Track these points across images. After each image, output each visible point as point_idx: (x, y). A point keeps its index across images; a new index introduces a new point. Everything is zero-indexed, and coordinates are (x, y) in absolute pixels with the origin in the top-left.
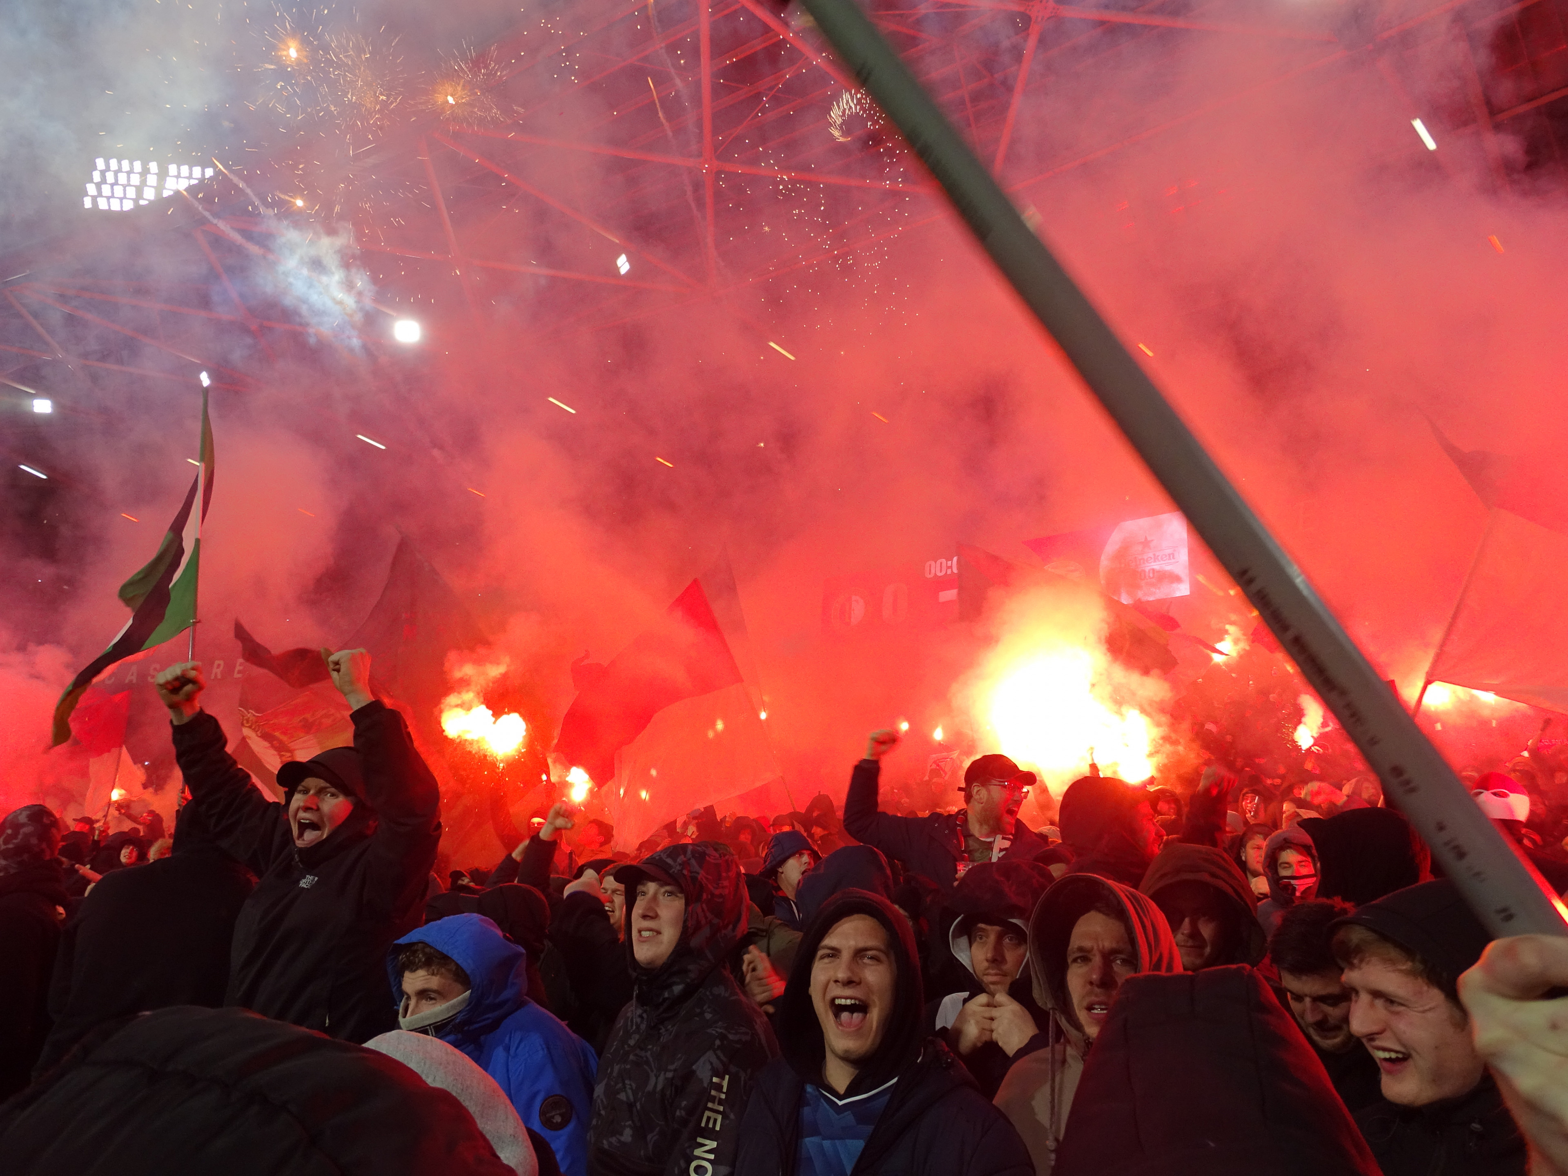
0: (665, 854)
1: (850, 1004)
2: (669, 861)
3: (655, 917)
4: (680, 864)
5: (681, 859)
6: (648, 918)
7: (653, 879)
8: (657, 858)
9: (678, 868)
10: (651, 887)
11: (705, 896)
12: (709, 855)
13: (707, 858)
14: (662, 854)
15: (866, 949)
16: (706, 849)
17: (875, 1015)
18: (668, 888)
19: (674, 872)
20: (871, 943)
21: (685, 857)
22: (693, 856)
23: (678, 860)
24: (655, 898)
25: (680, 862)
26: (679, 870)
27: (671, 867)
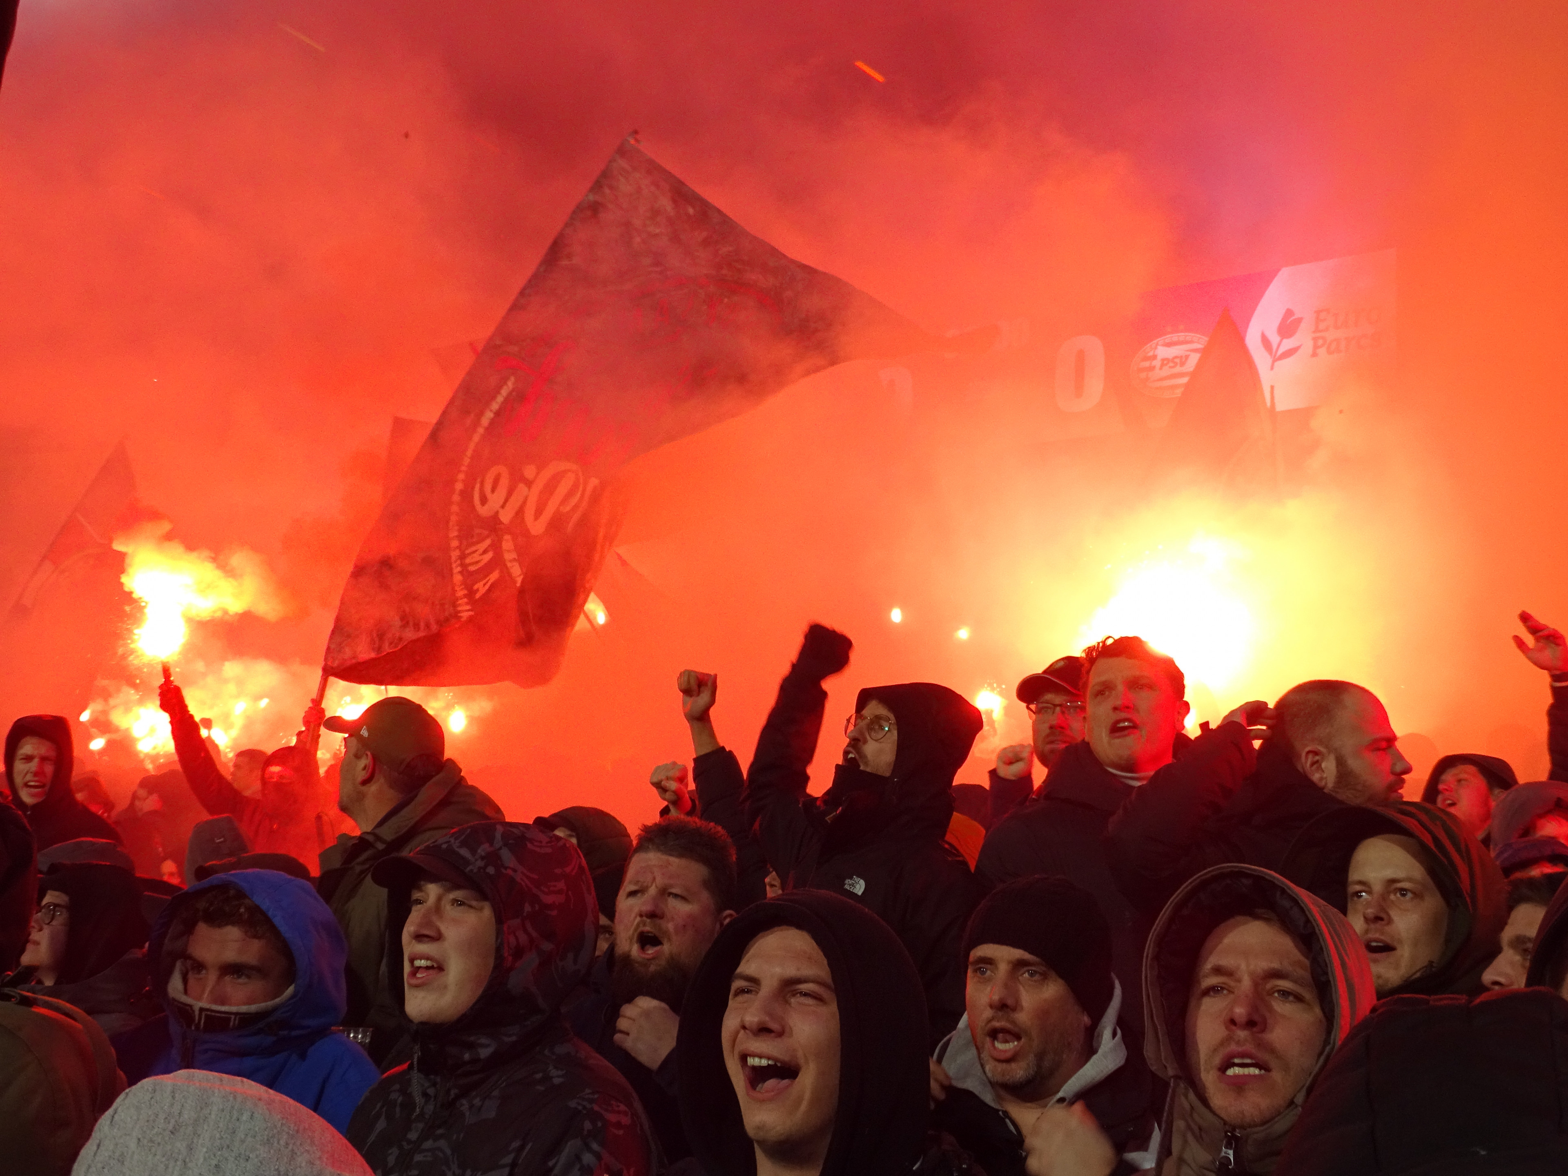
0: (457, 841)
1: (766, 1065)
2: (464, 852)
3: (437, 937)
4: (482, 858)
5: (484, 849)
6: (426, 939)
7: (434, 878)
8: (444, 846)
9: (480, 863)
10: (432, 890)
11: (527, 908)
12: (531, 841)
13: (529, 845)
14: (452, 840)
15: (799, 981)
16: (525, 831)
17: (807, 1080)
18: (457, 894)
19: (471, 871)
20: (808, 971)
21: (491, 845)
22: (506, 845)
23: (479, 851)
24: (438, 909)
25: (483, 854)
26: (480, 868)
27: (467, 862)
